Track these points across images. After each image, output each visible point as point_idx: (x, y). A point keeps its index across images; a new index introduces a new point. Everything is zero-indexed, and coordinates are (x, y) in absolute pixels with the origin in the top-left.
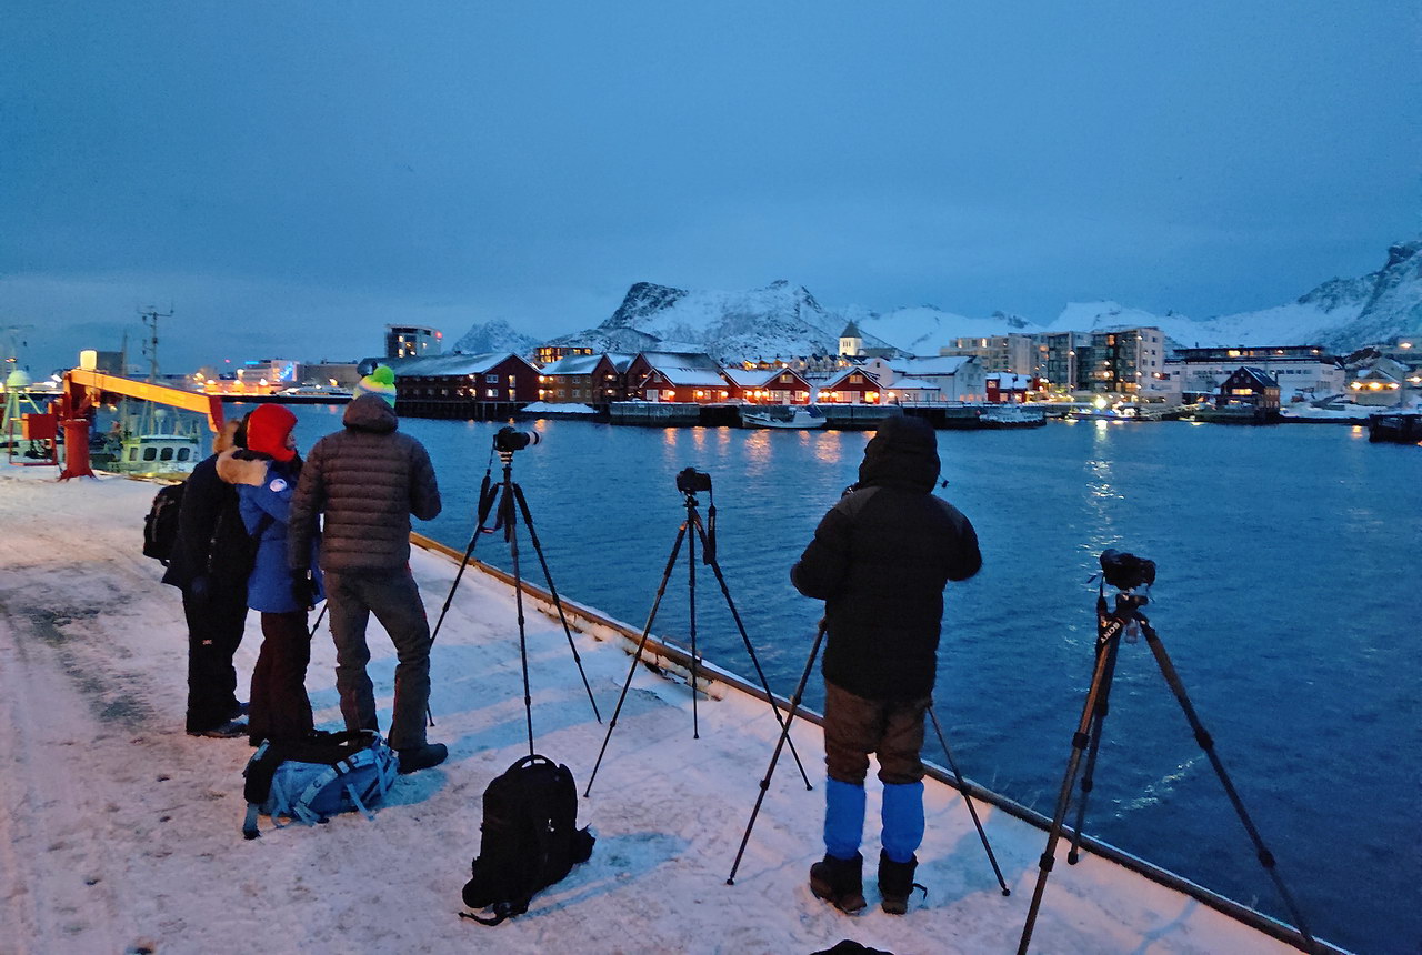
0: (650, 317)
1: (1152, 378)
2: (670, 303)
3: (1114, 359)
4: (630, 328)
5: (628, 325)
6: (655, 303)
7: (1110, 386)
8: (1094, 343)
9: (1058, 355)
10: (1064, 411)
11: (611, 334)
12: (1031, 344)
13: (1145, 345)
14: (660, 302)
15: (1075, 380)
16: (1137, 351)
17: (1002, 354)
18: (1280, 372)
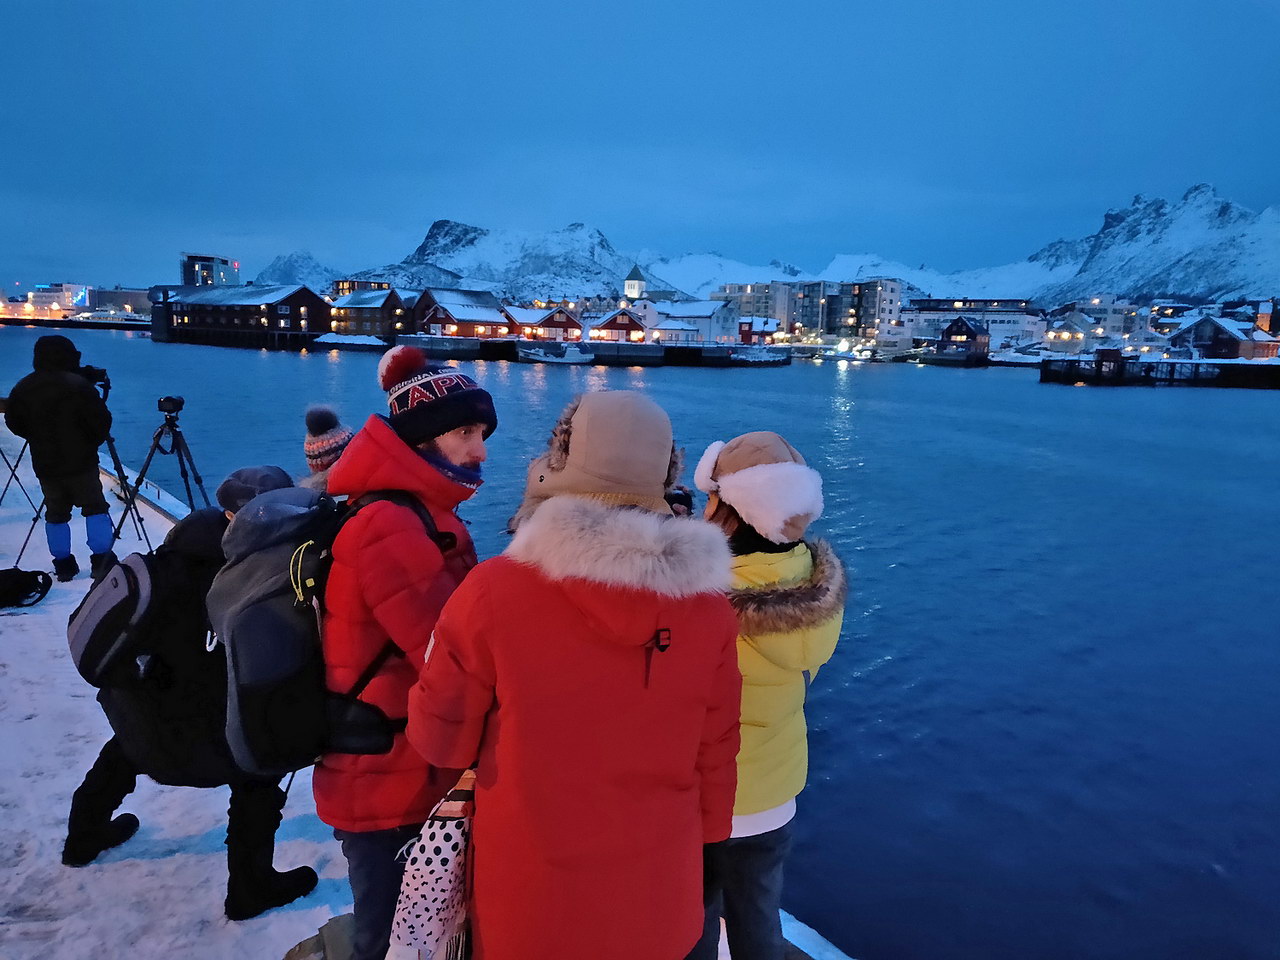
0: (452, 254)
1: (889, 324)
2: (471, 242)
3: (857, 308)
4: (431, 265)
5: (430, 262)
6: (457, 241)
7: (854, 331)
8: (841, 292)
9: (811, 302)
10: (812, 352)
11: (414, 270)
12: (790, 290)
13: (884, 295)
14: (461, 240)
15: (824, 324)
16: (877, 299)
17: (763, 300)
18: (994, 322)
